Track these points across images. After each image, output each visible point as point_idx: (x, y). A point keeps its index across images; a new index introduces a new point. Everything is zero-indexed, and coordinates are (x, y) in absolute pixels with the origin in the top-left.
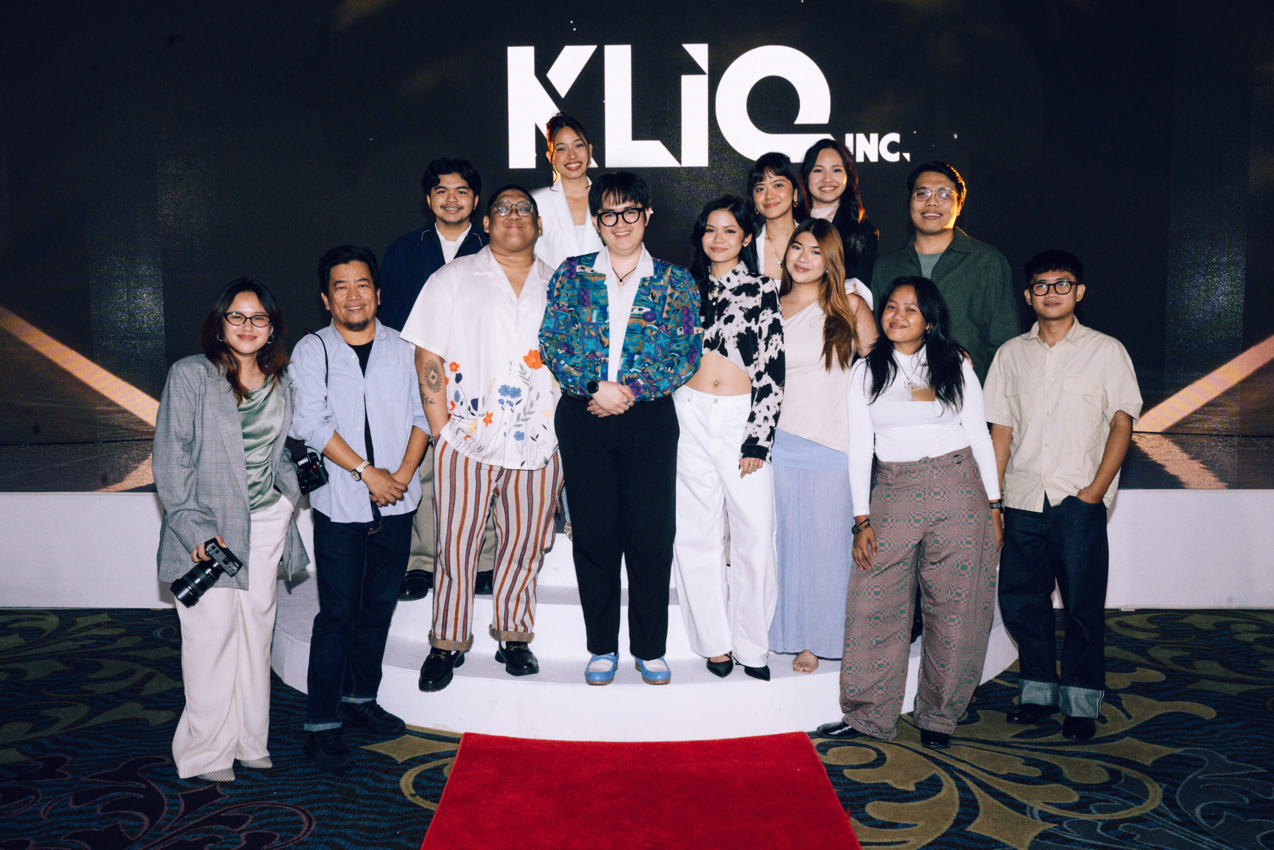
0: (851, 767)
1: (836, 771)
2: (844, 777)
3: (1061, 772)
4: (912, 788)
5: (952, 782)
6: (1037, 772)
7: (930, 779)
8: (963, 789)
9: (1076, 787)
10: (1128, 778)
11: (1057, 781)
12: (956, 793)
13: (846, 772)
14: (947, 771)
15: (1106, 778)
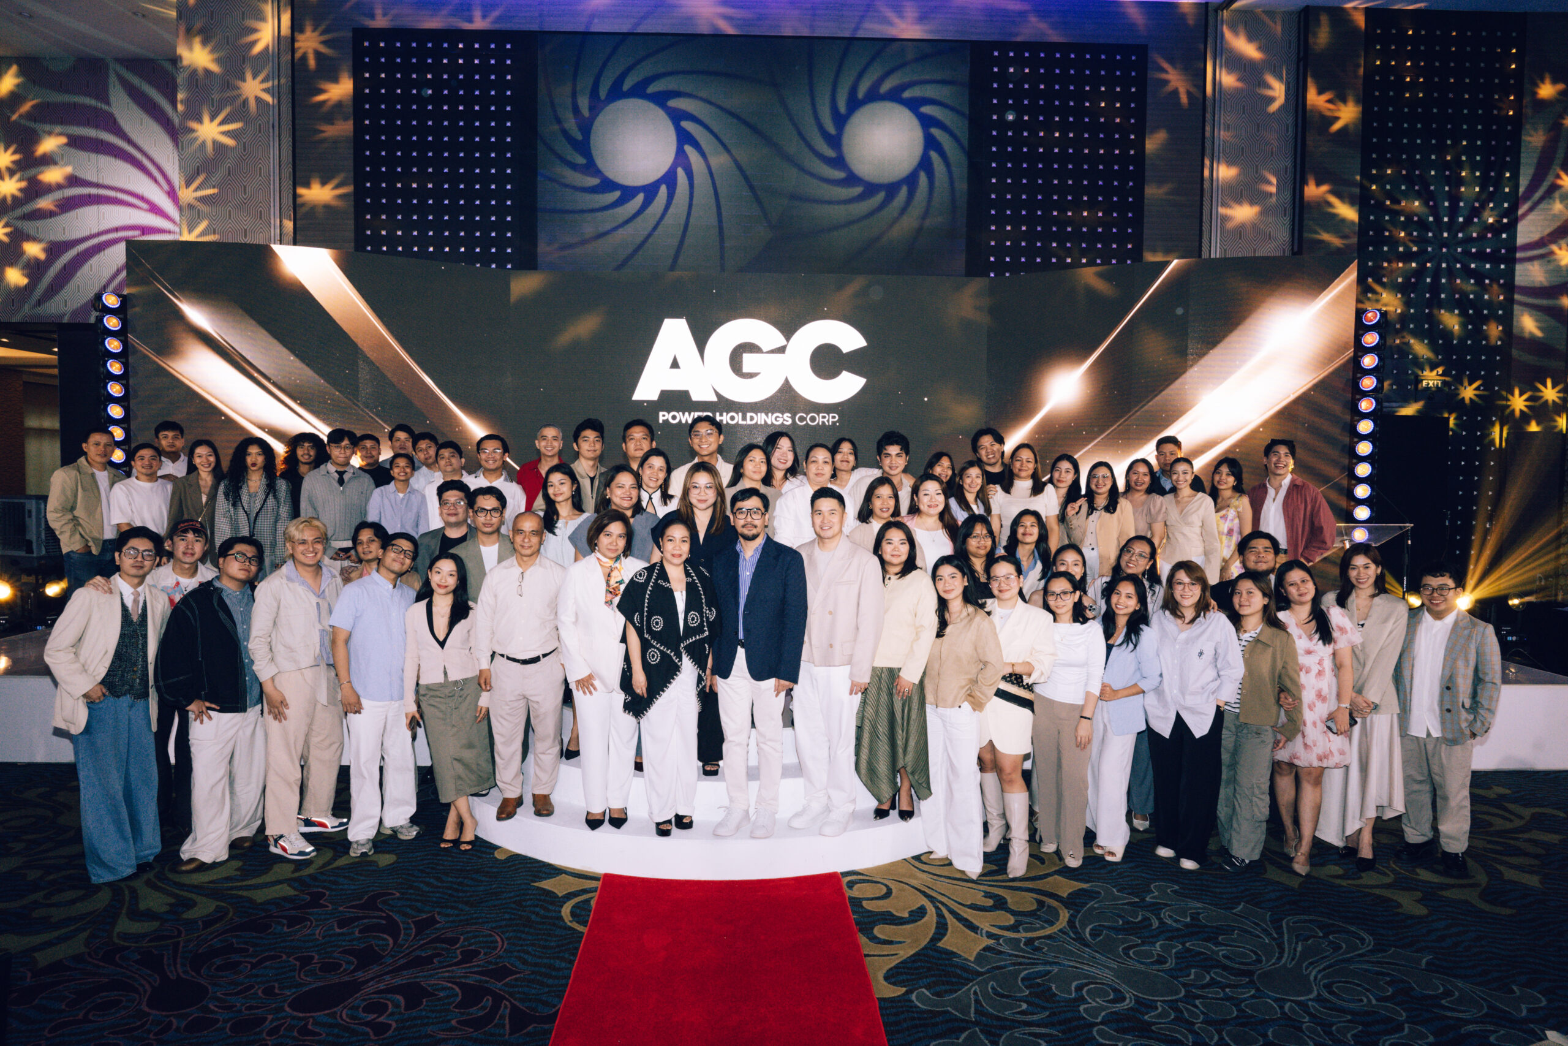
0: (868, 899)
1: (857, 902)
2: (862, 907)
3: (1006, 903)
4: (906, 915)
5: (933, 910)
6: (990, 902)
7: (919, 908)
8: (940, 916)
9: (1014, 913)
10: (1049, 907)
11: (1002, 909)
12: (935, 919)
13: (865, 903)
14: (932, 902)
15: (1035, 907)
